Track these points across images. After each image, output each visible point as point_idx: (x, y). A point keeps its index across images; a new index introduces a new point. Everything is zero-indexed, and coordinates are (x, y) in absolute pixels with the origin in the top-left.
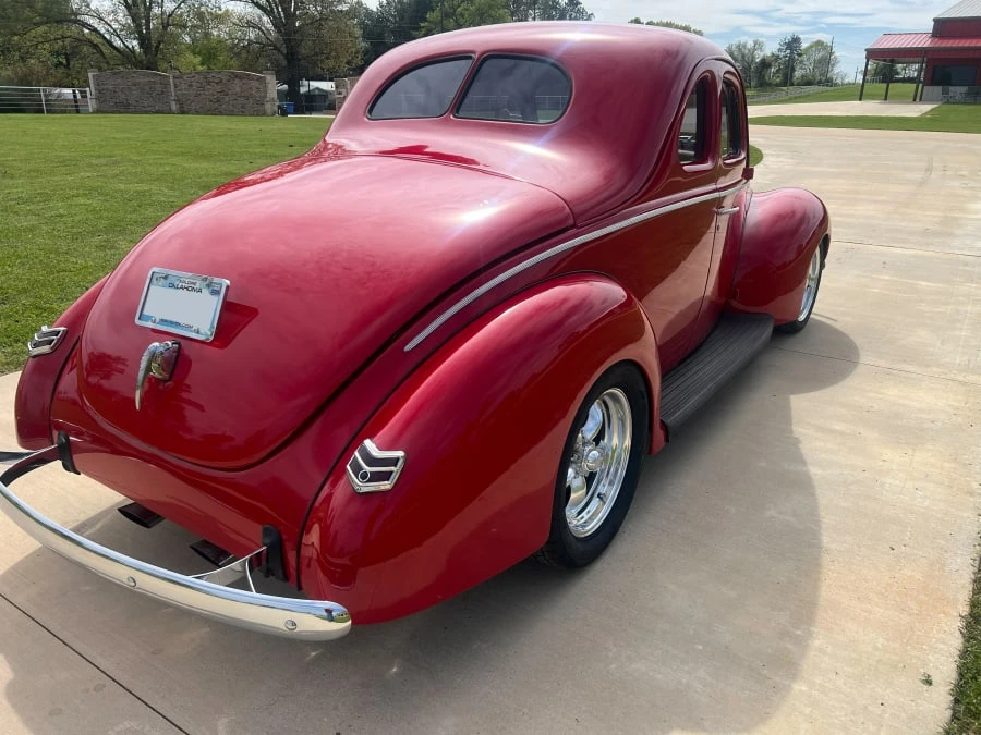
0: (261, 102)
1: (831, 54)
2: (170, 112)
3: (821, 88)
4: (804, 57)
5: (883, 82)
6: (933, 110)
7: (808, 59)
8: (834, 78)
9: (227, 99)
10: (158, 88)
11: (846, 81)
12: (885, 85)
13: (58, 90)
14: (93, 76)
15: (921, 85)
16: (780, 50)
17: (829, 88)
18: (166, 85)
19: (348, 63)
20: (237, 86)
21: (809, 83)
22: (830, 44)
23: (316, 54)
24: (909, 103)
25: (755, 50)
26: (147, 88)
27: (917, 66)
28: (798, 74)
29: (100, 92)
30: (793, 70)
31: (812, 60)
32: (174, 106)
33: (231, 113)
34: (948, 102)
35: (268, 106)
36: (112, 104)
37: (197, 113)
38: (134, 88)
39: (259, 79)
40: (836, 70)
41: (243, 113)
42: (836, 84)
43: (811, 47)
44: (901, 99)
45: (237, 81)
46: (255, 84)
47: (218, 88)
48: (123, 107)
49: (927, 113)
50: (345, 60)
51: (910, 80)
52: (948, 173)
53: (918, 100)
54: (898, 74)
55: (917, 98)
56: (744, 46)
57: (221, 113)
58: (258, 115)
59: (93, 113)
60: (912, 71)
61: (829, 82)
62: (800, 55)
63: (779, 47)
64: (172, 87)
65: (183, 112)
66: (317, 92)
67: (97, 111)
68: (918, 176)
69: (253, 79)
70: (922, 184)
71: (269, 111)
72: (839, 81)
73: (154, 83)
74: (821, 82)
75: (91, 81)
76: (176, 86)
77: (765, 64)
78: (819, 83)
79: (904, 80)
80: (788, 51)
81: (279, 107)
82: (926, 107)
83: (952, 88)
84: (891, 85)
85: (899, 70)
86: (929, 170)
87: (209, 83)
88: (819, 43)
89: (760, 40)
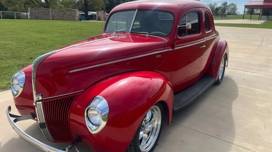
0: (74, 17)
1: (236, 7)
2: (50, 19)
3: (233, 16)
4: (228, 8)
5: (250, 14)
6: (264, 22)
7: (229, 8)
8: (237, 13)
9: (65, 16)
10: (47, 13)
11: (240, 14)
12: (250, 15)
13: (23, 13)
14: (30, 9)
15: (261, 15)
16: (221, 6)
17: (235, 16)
18: (49, 12)
19: (101, 7)
20: (68, 13)
21: (230, 14)
22: (235, 4)
23: (93, 5)
24: (257, 20)
25: (214, 5)
26: (44, 13)
27: (260, 10)
28: (226, 12)
29: (31, 13)
30: (225, 11)
31: (230, 8)
32: (51, 18)
33: (66, 20)
34: (269, 20)
35: (76, 18)
36: (35, 17)
37: (57, 20)
38: (40, 13)
39: (74, 11)
40: (237, 11)
41: (69, 20)
42: (237, 15)
43: (230, 5)
44: (255, 19)
45: (68, 11)
46: (73, 12)
47: (63, 13)
48: (37, 18)
49: (262, 23)
50: (101, 6)
51: (258, 14)
52: (268, 42)
53: (260, 19)
54: (254, 12)
55: (259, 19)
56: (212, 4)
57: (63, 20)
58: (73, 20)
59: (29, 19)
60: (258, 11)
61: (235, 14)
62: (227, 7)
63: (221, 5)
64: (51, 13)
65: (53, 19)
66: (93, 15)
67: (30, 19)
68: (259, 43)
69: (72, 10)
70: (259, 46)
71: (76, 20)
72: (238, 14)
73: (46, 11)
74: (233, 14)
75: (29, 11)
76: (52, 12)
77: (217, 9)
78: (232, 14)
79: (256, 14)
80: (224, 6)
81: (79, 18)
82: (262, 22)
83: (270, 16)
84: (252, 15)
85: (255, 11)
86: (262, 41)
87: (60, 12)
88: (232, 4)
89: (216, 3)
